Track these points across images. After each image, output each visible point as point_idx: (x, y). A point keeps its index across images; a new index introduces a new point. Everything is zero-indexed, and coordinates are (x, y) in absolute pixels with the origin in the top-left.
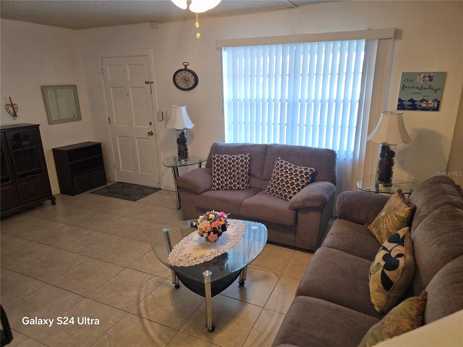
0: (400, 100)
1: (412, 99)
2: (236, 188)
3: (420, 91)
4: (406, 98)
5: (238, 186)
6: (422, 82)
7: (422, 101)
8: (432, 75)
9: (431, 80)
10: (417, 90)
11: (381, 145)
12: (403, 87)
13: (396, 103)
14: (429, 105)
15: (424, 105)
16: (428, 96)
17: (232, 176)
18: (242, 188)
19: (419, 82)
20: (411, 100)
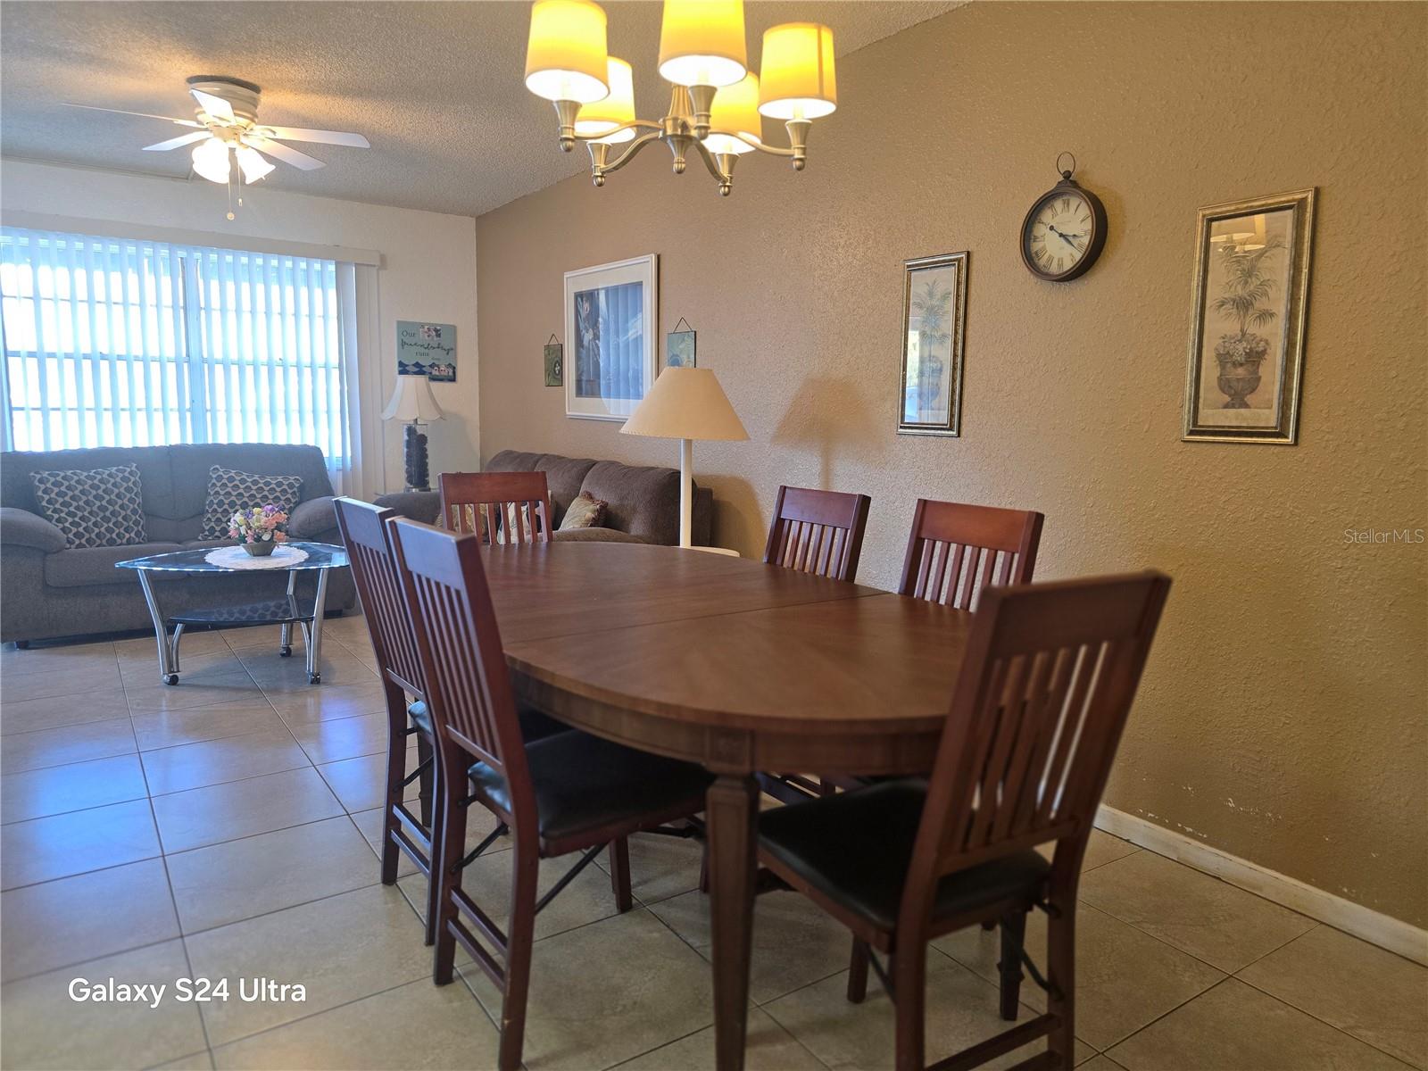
0: (401, 364)
1: (417, 363)
2: (124, 541)
3: (427, 351)
4: (410, 361)
5: (127, 536)
6: (427, 338)
7: (432, 366)
8: (438, 328)
9: (438, 336)
10: (423, 350)
11: (406, 427)
12: (403, 344)
13: (396, 368)
14: (443, 373)
15: (435, 372)
16: (439, 359)
17: (108, 514)
18: (137, 540)
19: (422, 337)
20: (417, 365)
